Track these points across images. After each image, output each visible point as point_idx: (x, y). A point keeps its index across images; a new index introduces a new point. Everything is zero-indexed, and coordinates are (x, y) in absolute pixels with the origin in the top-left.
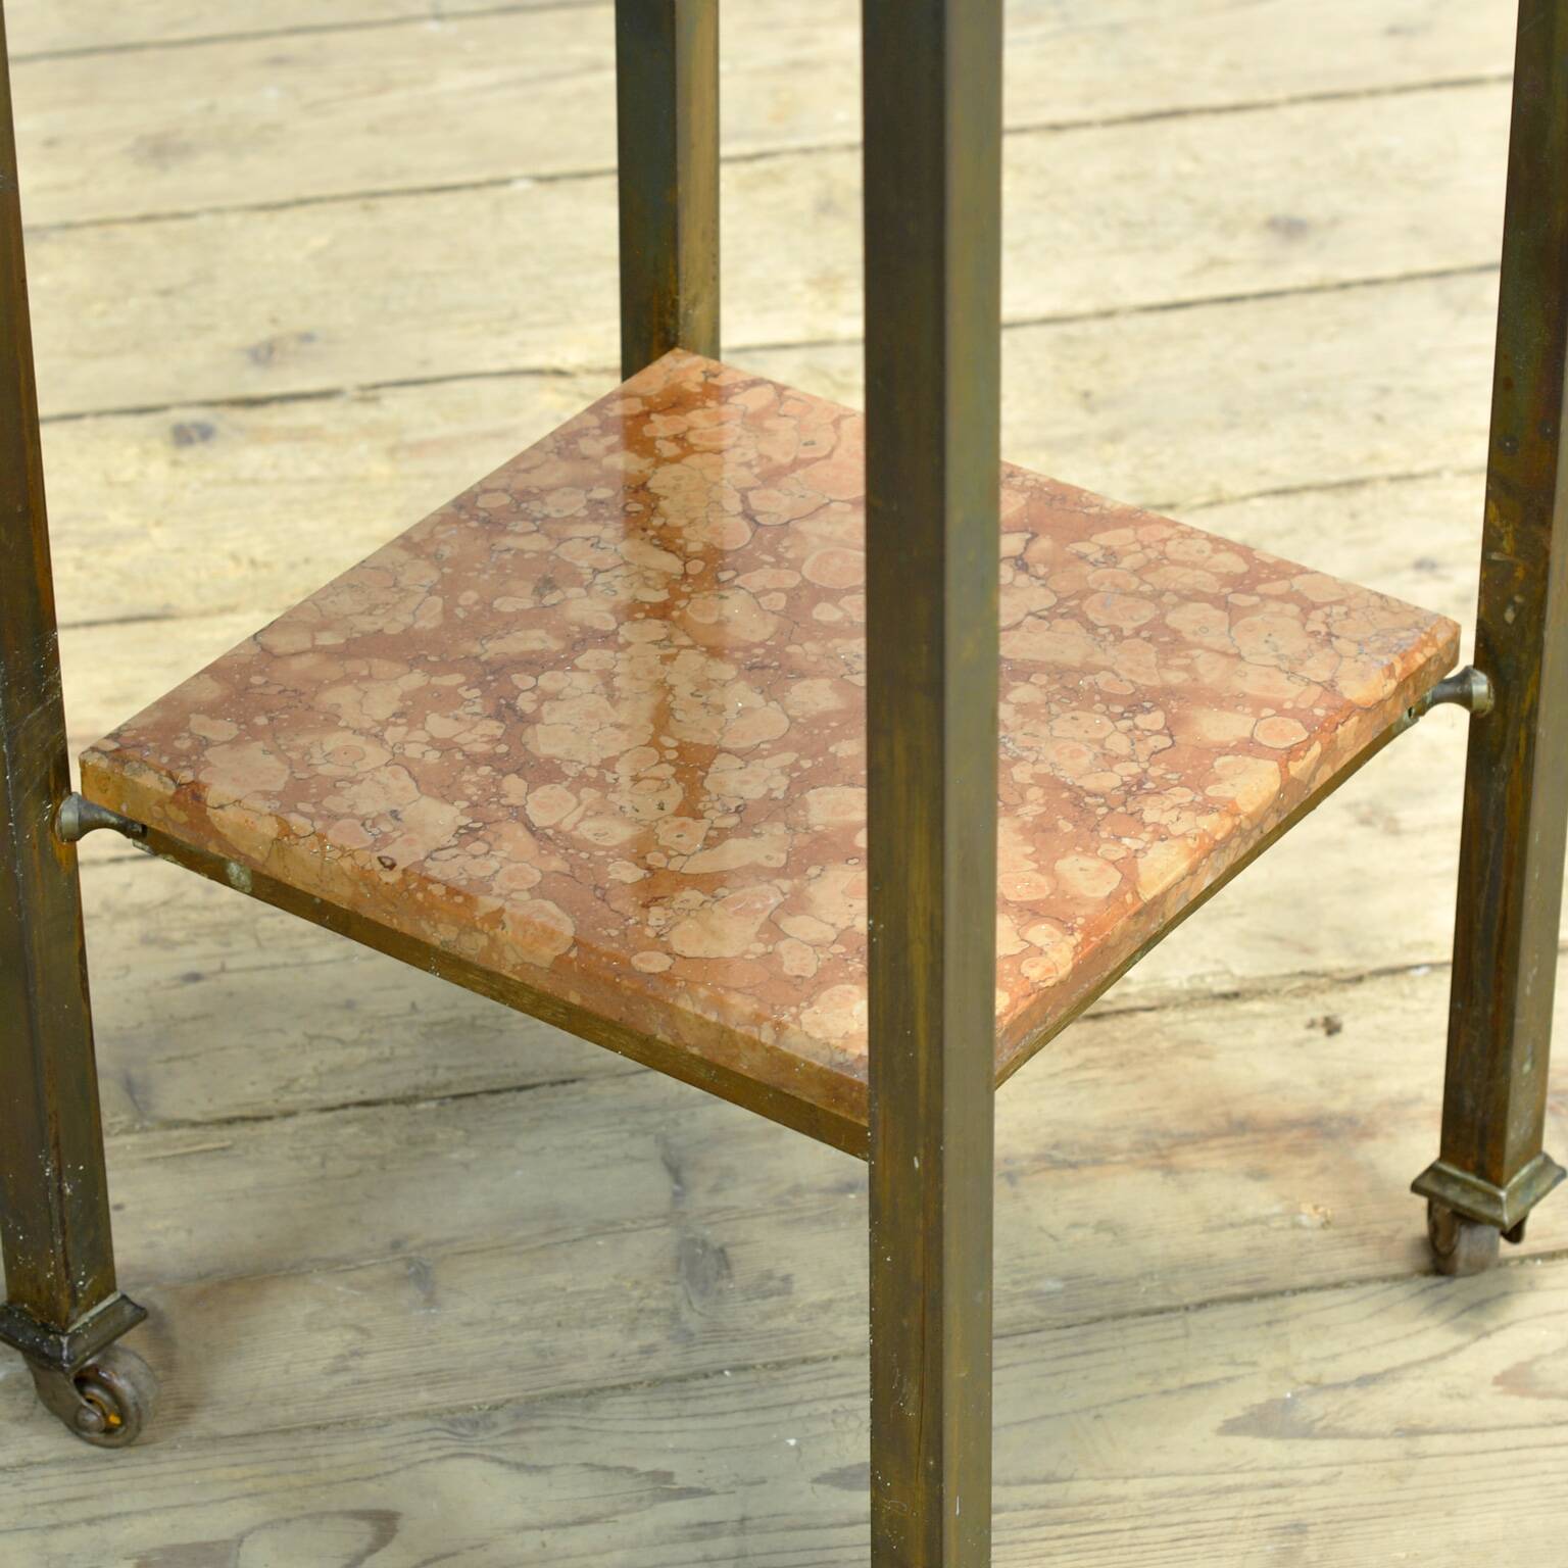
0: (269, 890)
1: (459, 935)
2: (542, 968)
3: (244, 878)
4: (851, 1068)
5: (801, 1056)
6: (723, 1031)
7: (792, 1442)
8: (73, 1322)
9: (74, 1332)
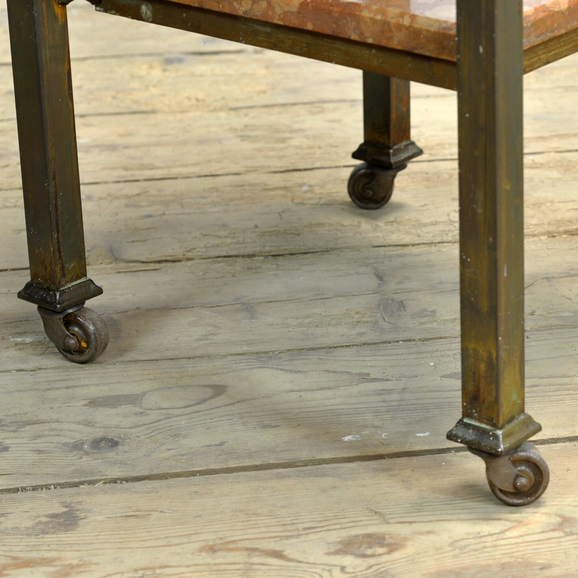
0: (161, 17)
1: (252, 5)
2: (293, 13)
3: (149, 13)
4: (450, 29)
5: (424, 27)
6: (385, 23)
7: (432, 364)
8: (63, 286)
9: (63, 290)
